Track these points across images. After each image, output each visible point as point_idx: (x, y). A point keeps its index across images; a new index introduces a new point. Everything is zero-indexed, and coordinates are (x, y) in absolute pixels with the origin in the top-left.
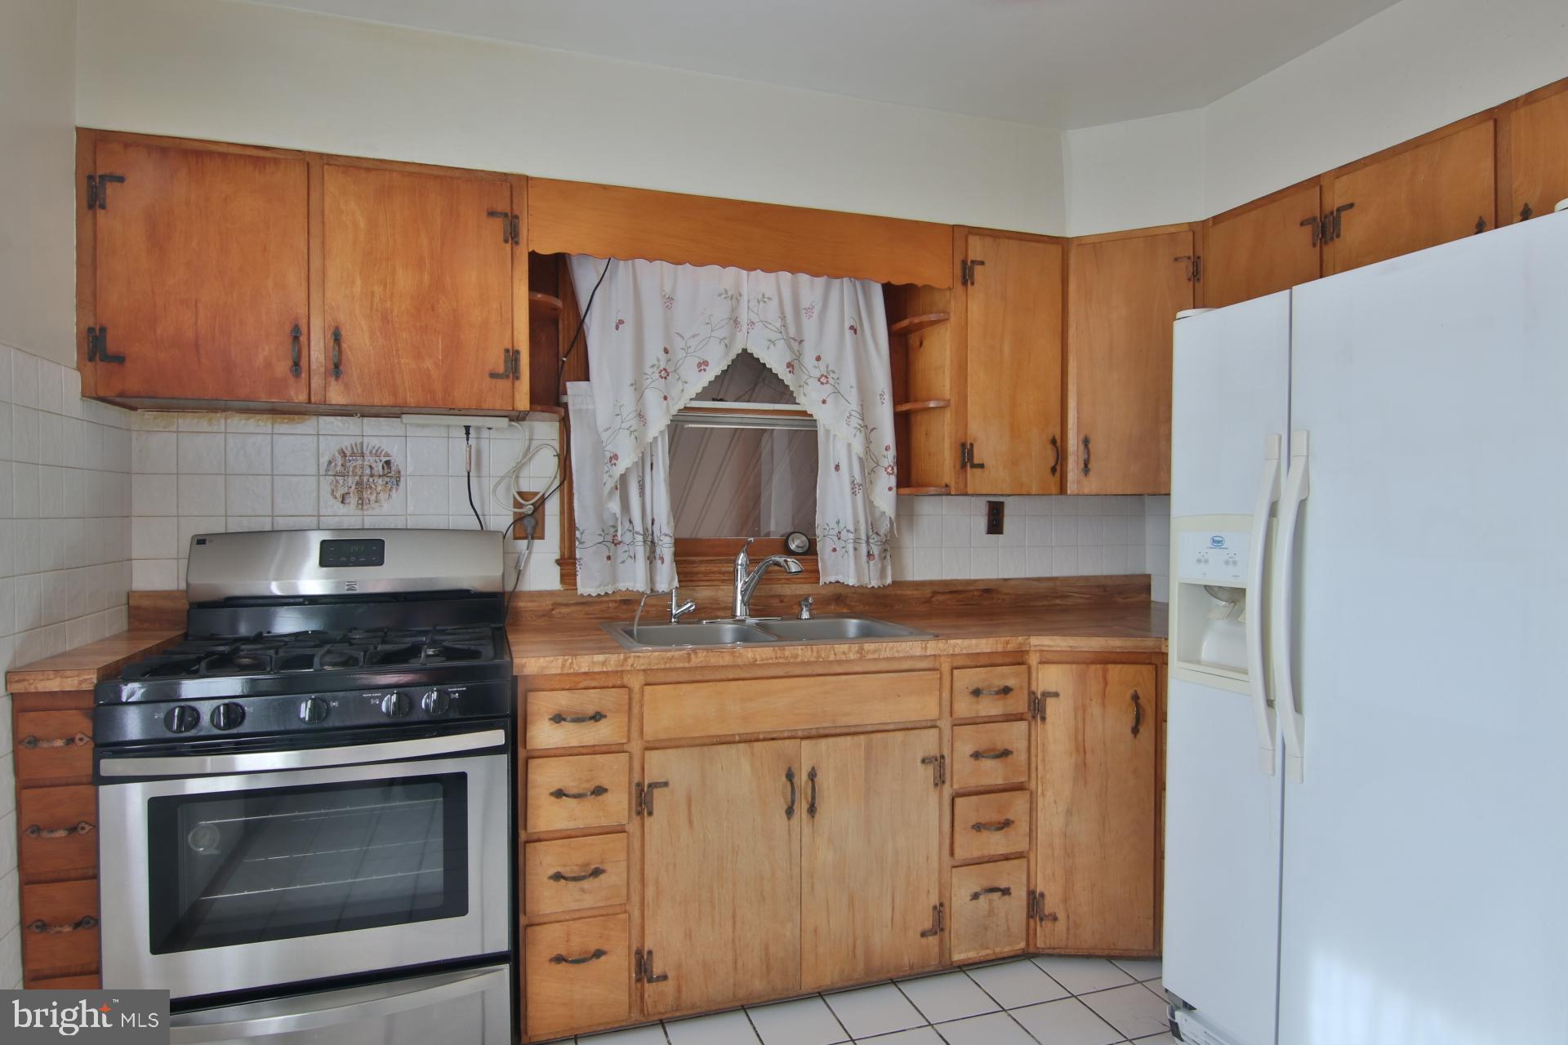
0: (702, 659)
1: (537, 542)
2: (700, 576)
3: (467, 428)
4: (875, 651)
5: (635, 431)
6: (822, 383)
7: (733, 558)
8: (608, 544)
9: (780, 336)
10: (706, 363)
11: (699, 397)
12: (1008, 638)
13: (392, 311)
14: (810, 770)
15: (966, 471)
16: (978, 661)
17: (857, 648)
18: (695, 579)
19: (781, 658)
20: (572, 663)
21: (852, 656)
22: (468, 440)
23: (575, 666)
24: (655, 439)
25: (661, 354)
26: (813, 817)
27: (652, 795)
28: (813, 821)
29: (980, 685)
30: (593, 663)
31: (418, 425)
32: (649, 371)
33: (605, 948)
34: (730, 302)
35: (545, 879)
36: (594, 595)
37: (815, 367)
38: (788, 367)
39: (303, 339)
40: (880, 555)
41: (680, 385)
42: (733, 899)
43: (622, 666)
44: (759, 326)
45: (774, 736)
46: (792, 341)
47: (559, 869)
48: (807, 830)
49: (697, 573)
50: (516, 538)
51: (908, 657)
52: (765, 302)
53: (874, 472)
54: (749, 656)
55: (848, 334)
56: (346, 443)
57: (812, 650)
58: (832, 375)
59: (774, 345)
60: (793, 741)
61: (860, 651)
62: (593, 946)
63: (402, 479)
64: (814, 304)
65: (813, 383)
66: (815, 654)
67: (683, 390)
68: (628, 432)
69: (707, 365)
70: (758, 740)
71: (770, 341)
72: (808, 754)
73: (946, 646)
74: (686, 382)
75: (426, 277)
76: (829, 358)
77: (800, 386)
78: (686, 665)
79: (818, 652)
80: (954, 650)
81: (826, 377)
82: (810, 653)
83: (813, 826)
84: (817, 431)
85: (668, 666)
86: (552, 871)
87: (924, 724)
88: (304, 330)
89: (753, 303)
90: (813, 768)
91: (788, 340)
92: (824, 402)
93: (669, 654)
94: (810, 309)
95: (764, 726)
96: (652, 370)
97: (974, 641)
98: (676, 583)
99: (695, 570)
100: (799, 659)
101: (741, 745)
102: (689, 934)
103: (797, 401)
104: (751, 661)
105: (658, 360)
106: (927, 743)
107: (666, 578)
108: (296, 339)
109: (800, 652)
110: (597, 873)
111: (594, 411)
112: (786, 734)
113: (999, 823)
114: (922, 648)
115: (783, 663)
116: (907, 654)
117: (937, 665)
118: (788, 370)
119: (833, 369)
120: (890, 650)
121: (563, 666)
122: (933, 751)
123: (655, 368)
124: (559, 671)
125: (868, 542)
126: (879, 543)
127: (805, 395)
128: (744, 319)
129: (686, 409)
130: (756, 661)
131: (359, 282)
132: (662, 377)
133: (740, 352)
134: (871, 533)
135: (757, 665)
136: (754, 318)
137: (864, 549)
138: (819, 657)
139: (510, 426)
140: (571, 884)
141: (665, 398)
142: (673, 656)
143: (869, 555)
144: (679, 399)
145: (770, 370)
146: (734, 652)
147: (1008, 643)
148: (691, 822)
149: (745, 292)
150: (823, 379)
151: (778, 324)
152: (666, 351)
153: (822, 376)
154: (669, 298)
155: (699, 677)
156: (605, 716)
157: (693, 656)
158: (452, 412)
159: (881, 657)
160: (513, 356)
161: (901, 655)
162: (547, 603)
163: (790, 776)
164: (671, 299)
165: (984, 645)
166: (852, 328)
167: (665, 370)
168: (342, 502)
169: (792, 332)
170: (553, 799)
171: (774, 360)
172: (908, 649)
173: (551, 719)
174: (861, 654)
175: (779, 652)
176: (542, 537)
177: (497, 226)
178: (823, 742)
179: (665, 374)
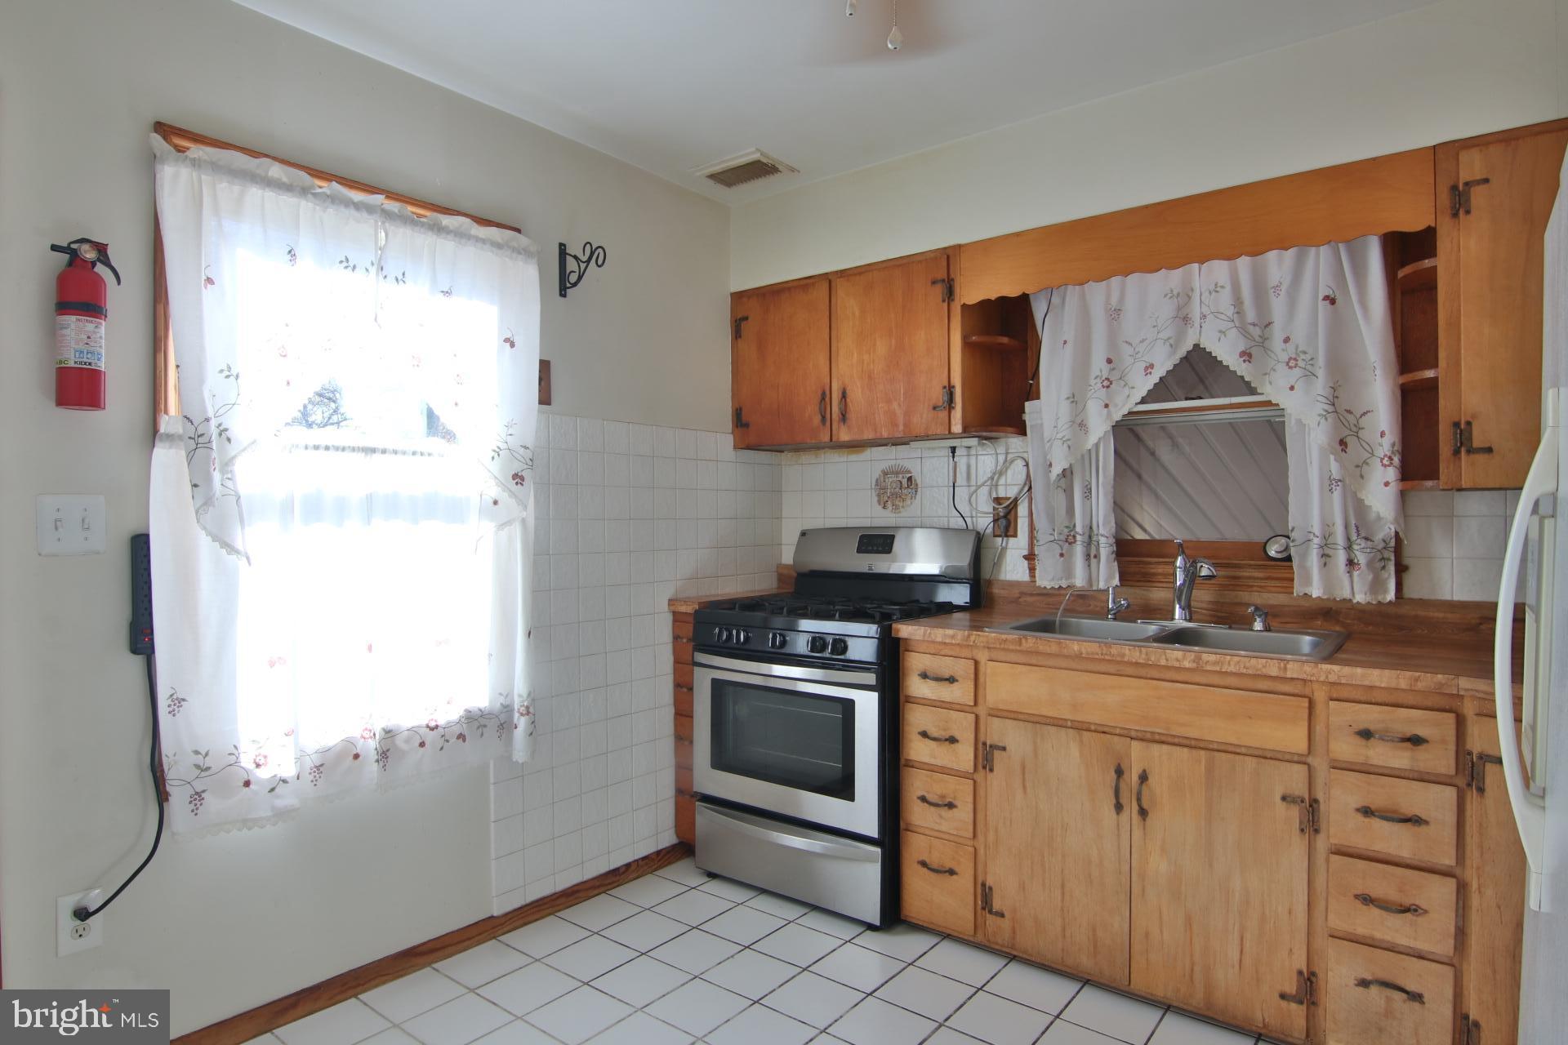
0: (1031, 645)
1: (1012, 540)
2: (1160, 577)
3: (953, 450)
4: (1216, 663)
5: (1069, 440)
6: (1291, 368)
7: (1170, 560)
8: (1060, 542)
9: (1231, 324)
10: (1152, 366)
11: (1143, 401)
12: (1417, 674)
13: (874, 370)
14: (1141, 771)
15: (1460, 459)
16: (1369, 697)
17: (1193, 657)
18: (1154, 580)
19: (1106, 654)
20: (930, 633)
21: (1187, 664)
22: (953, 457)
23: (932, 636)
24: (1097, 445)
25: (1105, 367)
26: (1144, 820)
27: (993, 755)
28: (1144, 825)
29: (1372, 728)
30: (945, 635)
31: (929, 448)
32: (1093, 382)
33: (956, 869)
34: (1176, 300)
35: (915, 798)
36: (1048, 587)
37: (1283, 350)
38: (1241, 357)
39: (827, 399)
40: (1370, 564)
41: (1126, 391)
42: (1062, 870)
43: (967, 640)
44: (1210, 317)
45: (1106, 729)
46: (1252, 327)
47: (925, 794)
48: (1137, 833)
49: (1155, 574)
50: (995, 536)
51: (1258, 675)
52: (1217, 292)
53: (1367, 464)
54: (1076, 649)
55: (1323, 306)
56: (884, 465)
57: (1141, 652)
58: (1303, 356)
59: (1225, 336)
60: (1123, 739)
61: (1198, 659)
62: (949, 865)
63: (919, 490)
64: (1281, 280)
65: (1281, 368)
66: (1143, 656)
67: (1129, 396)
68: (1060, 442)
69: (1152, 368)
70: (1089, 730)
71: (1220, 332)
72: (1138, 756)
73: (1315, 671)
74: (1133, 388)
75: (893, 342)
76: (1300, 336)
77: (1266, 374)
78: (1018, 648)
79: (1147, 654)
80: (1327, 677)
81: (1295, 359)
82: (1138, 654)
83: (1144, 829)
84: (1284, 421)
85: (1002, 646)
86: (920, 793)
87: (1287, 757)
88: (828, 393)
89: (1206, 294)
90: (1144, 771)
91: (1243, 330)
92: (1292, 388)
93: (1004, 637)
94: (1277, 287)
95: (1094, 717)
96: (1095, 381)
97: (1359, 670)
98: (1116, 581)
99: (1153, 571)
100: (1126, 659)
101: (1071, 730)
102: (1022, 887)
103: (1259, 391)
104: (1077, 653)
105: (1101, 371)
106: (1294, 779)
107: (1107, 576)
108: (823, 399)
109: (1127, 652)
110: (951, 806)
111: (1042, 424)
112: (1118, 731)
113: (1401, 906)
114: (1279, 668)
115: (1109, 660)
116: (1259, 673)
117: (1307, 692)
118: (1242, 359)
119: (1304, 349)
120: (1235, 665)
121: (924, 635)
122: (1300, 789)
123: (1099, 378)
124: (921, 638)
125: (1349, 547)
126: (1368, 550)
127: (1271, 383)
128: (1196, 311)
129: (1130, 413)
130: (1081, 654)
131: (855, 355)
132: (1103, 387)
133: (1191, 348)
134: (1354, 537)
135: (1083, 658)
136: (1205, 310)
137: (1341, 557)
138: (1148, 660)
139: (979, 444)
140: (933, 809)
141: (1106, 406)
142: (1006, 639)
143: (1351, 563)
144: (1124, 405)
145: (1221, 362)
146: (1060, 643)
147: (1417, 680)
148: (1024, 787)
149: (1196, 285)
150: (1292, 363)
151: (1230, 311)
152: (1109, 361)
153: (1290, 359)
154: (1115, 310)
155: (1034, 661)
156: (957, 681)
157: (1023, 641)
158: (918, 438)
159: (1223, 670)
160: (950, 391)
161: (1250, 672)
162: (1015, 592)
163: (1119, 772)
164: (1118, 311)
165: (1380, 678)
166: (1326, 298)
167: (1107, 379)
168: (884, 508)
169: (1251, 315)
170: (920, 737)
171: (1226, 352)
172: (1260, 666)
173: (919, 675)
174: (1198, 663)
175: (1104, 648)
176: (1015, 535)
177: (938, 291)
178: (1156, 748)
179: (1108, 384)
